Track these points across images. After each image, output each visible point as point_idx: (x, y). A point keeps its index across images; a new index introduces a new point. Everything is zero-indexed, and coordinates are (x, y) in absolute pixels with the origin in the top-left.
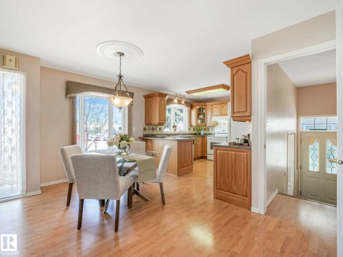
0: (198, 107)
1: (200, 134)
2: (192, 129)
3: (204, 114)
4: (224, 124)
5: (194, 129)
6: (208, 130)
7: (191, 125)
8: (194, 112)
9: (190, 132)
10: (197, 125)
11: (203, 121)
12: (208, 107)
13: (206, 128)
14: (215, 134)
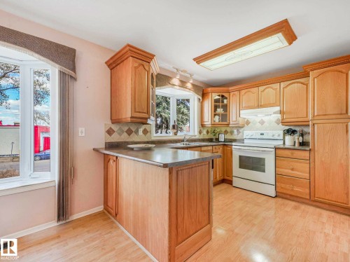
0: (215, 94)
1: (217, 140)
2: (205, 132)
3: (225, 107)
4: (262, 122)
5: (208, 132)
6: (232, 133)
7: (203, 126)
9: (201, 137)
10: (213, 125)
11: (224, 117)
12: (231, 94)
13: (228, 129)
14: (243, 140)
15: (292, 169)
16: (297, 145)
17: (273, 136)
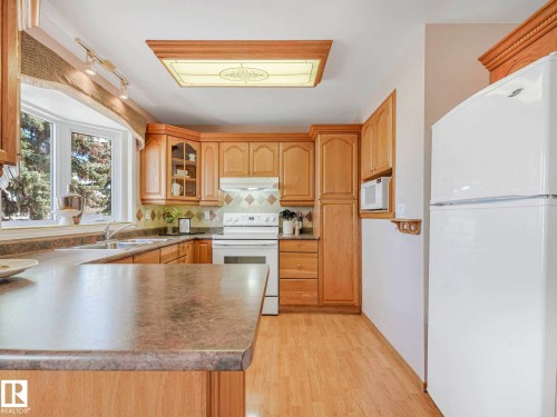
0: (175, 142)
1: (176, 231)
2: (148, 215)
3: (192, 169)
4: (250, 200)
5: (153, 216)
6: (200, 216)
7: (143, 201)
8: (159, 156)
9: (142, 226)
10: (170, 201)
11: (190, 188)
12: (204, 145)
13: (194, 210)
14: (222, 228)
15: (300, 268)
16: (297, 232)
17: (267, 220)
